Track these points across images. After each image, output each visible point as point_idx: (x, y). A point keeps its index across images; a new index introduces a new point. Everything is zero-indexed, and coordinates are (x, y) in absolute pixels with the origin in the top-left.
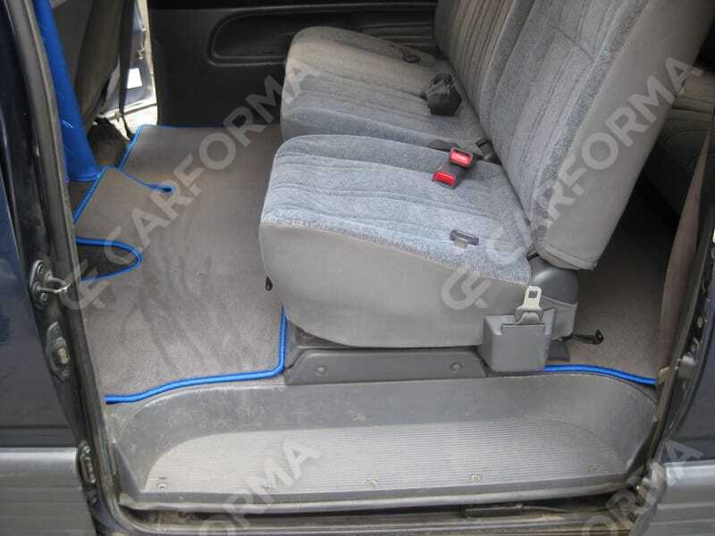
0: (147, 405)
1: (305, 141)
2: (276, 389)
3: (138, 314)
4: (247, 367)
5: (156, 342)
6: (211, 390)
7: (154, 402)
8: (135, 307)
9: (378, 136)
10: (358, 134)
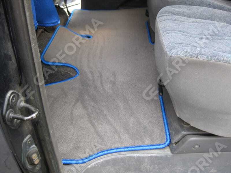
0: (89, 167)
1: (173, 9)
2: (166, 156)
3: (79, 104)
4: (148, 142)
5: (91, 122)
6: (127, 155)
7: (93, 164)
8: (77, 100)
9: (210, 7)
10: (200, 5)
